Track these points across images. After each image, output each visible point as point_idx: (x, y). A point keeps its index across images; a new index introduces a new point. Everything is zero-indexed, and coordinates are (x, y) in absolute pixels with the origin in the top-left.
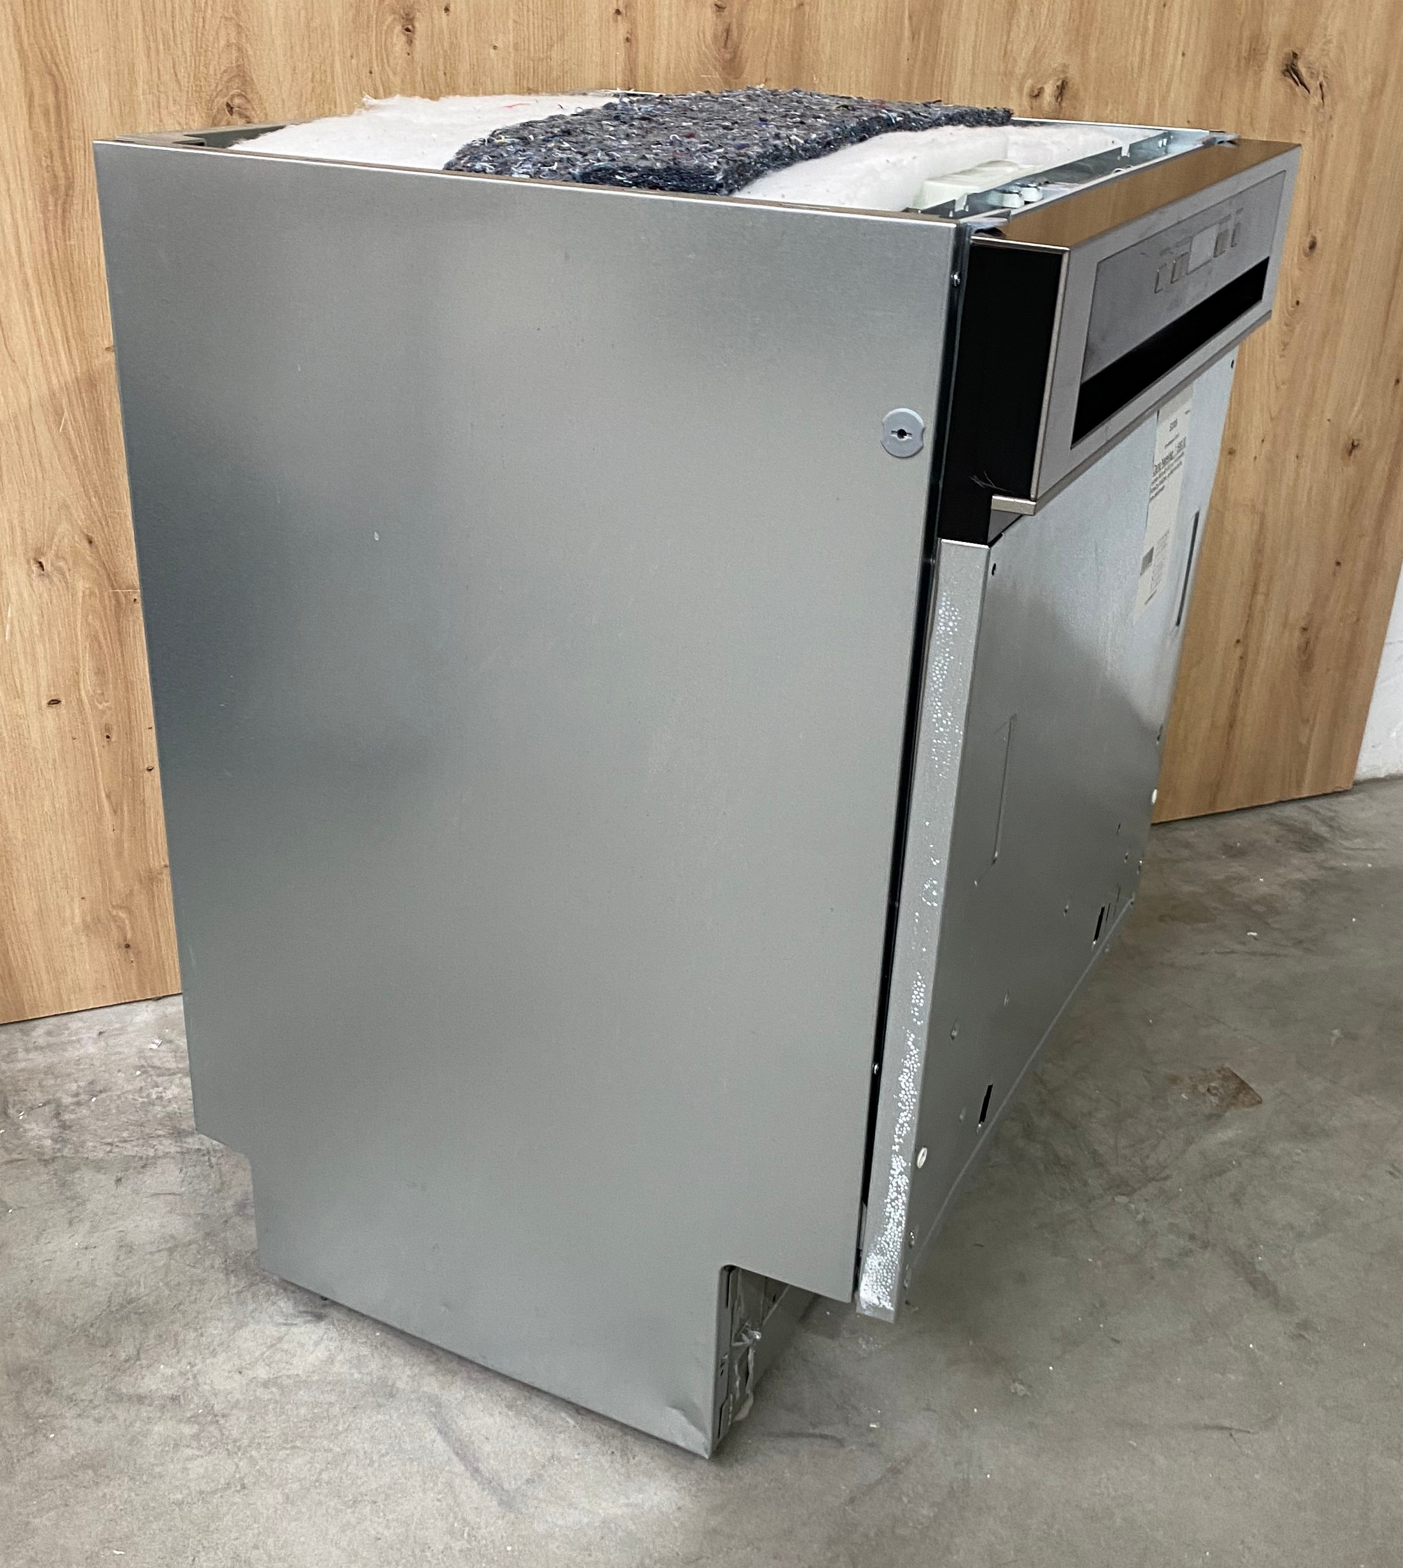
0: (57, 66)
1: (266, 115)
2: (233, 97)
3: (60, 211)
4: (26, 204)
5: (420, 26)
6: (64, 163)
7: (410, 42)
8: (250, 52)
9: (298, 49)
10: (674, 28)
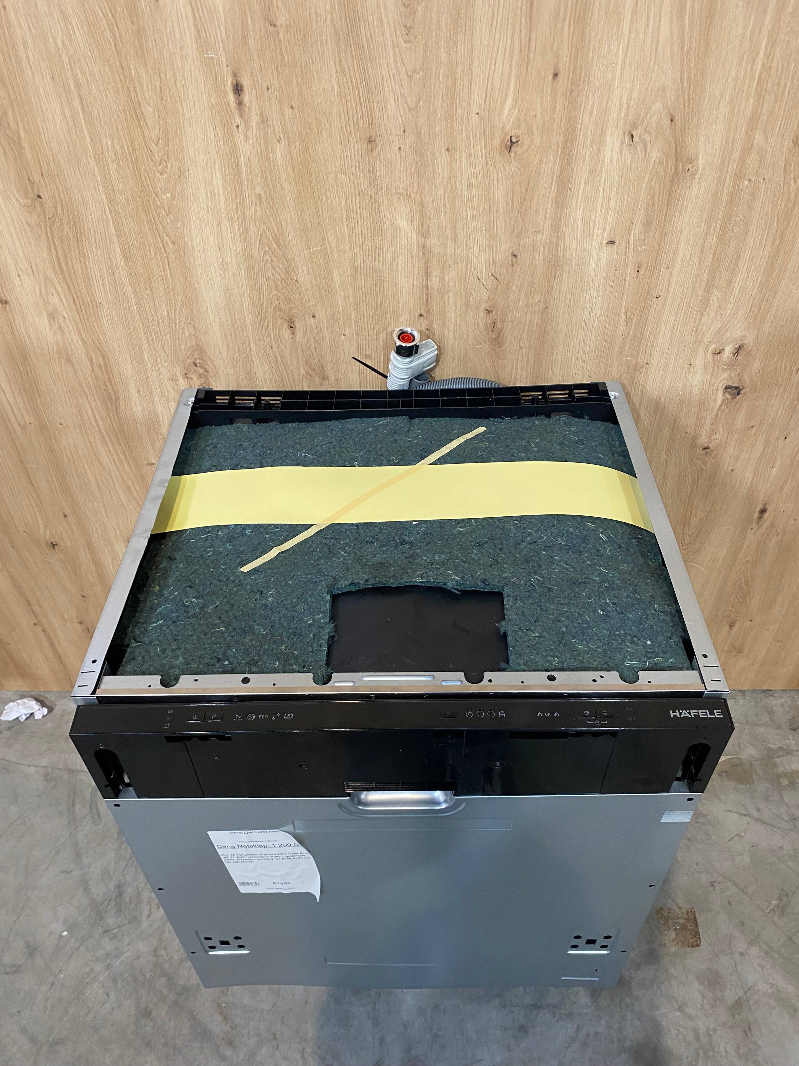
0: (102, 347)
1: (215, 368)
2: (196, 359)
3: (114, 408)
4: (97, 404)
5: (298, 325)
6: (113, 388)
7: (293, 333)
8: (203, 339)
9: (229, 337)
10: (458, 322)
